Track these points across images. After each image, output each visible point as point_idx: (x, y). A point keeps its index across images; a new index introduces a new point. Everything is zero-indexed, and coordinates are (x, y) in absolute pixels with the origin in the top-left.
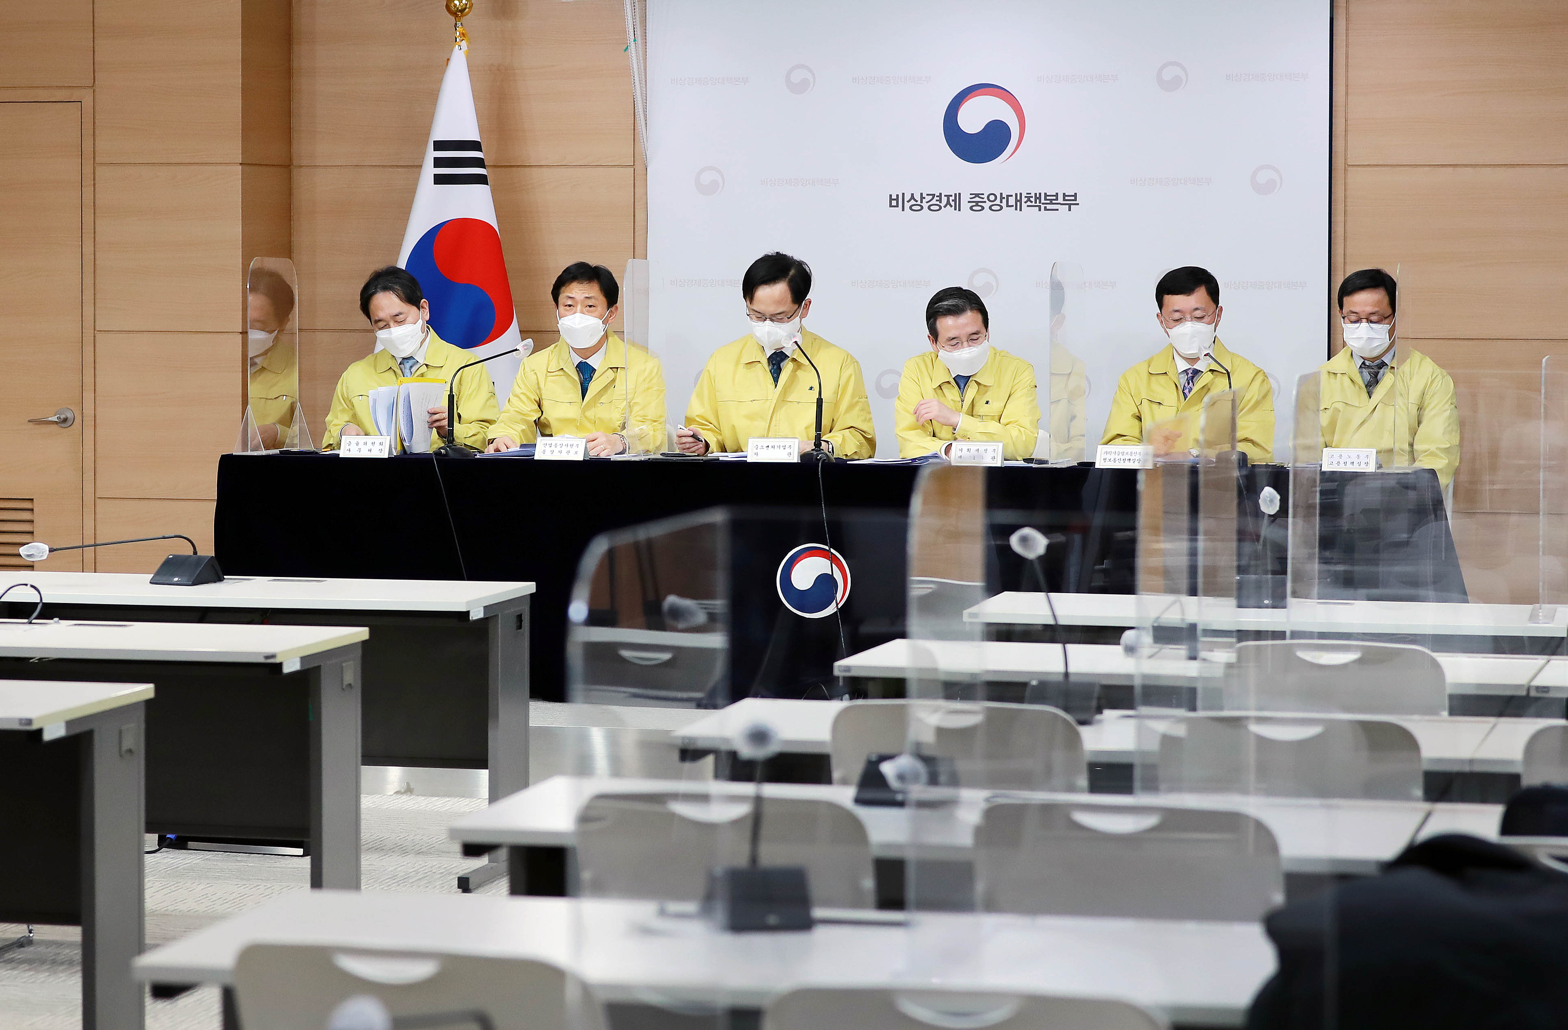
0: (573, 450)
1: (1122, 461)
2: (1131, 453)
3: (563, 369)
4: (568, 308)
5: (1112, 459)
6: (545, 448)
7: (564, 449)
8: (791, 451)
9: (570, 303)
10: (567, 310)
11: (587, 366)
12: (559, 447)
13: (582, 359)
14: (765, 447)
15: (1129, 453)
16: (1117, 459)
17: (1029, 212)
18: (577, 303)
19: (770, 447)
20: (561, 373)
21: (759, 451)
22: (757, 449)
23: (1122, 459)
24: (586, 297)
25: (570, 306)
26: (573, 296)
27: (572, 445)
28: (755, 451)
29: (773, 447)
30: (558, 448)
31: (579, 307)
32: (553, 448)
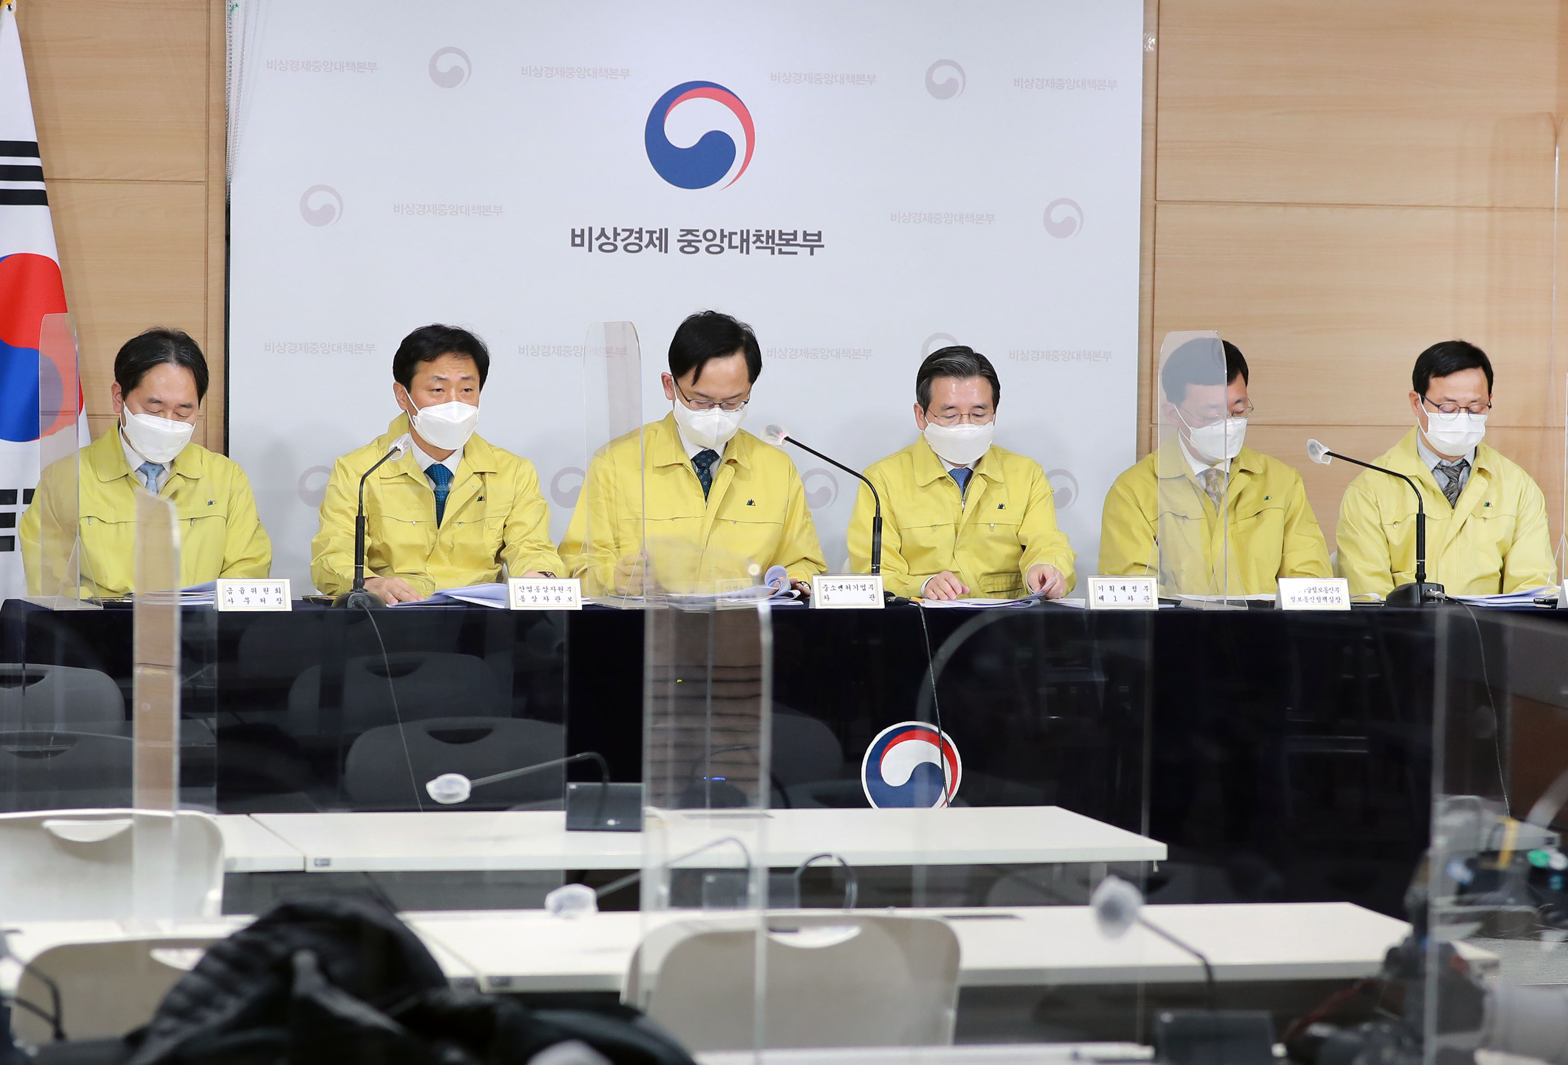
0: (564, 595)
1: (1316, 601)
2: (1326, 589)
3: (406, 474)
4: (435, 393)
5: (1303, 598)
6: (522, 594)
7: (552, 595)
8: (874, 592)
9: (438, 386)
10: (433, 397)
11: (443, 471)
12: (542, 591)
13: (436, 461)
14: (837, 588)
15: (1323, 589)
16: (1309, 598)
17: (759, 256)
18: (450, 387)
19: (844, 587)
20: (402, 480)
21: (829, 593)
22: (826, 590)
23: (1315, 598)
24: (463, 378)
25: (438, 390)
26: (444, 377)
27: (561, 589)
28: (826, 594)
29: (848, 587)
30: (542, 594)
31: (453, 392)
32: (534, 593)
